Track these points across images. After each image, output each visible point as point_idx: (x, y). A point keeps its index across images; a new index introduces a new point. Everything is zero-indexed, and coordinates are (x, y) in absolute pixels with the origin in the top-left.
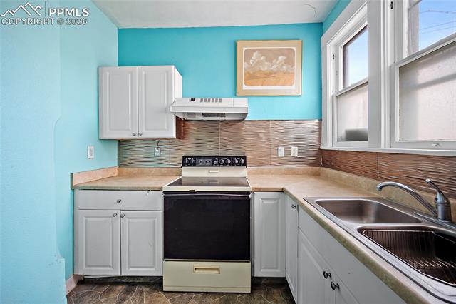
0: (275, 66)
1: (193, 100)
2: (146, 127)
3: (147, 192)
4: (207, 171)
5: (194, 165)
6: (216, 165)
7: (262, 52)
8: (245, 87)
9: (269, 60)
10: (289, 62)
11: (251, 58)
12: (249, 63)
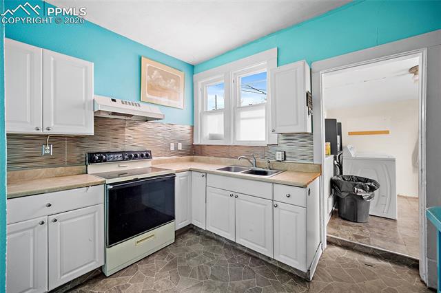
0: (169, 85)
1: (114, 100)
2: (55, 121)
3: (86, 188)
4: (117, 165)
5: (105, 161)
6: (127, 159)
7: (161, 72)
8: (148, 96)
9: (166, 80)
10: (177, 84)
11: (152, 74)
12: (151, 77)
